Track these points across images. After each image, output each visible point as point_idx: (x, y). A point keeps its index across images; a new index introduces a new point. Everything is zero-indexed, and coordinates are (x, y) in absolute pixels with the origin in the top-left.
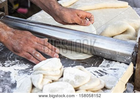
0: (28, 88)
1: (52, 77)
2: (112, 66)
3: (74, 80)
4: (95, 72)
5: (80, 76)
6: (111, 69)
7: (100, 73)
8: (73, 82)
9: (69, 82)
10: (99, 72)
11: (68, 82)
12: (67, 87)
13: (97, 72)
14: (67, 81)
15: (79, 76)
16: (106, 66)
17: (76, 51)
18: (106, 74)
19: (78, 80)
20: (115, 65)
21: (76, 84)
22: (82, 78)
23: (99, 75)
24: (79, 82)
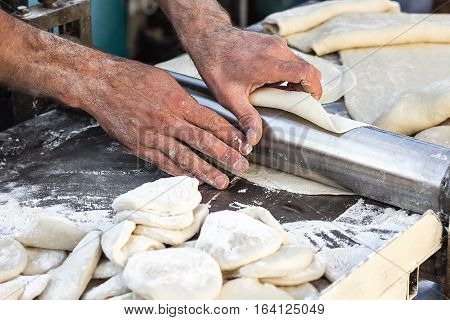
0: (87, 259)
1: (161, 232)
2: (379, 223)
3: (227, 248)
4: (318, 235)
5: (249, 235)
6: (373, 230)
7: (332, 240)
8: (223, 250)
9: (212, 250)
10: (331, 236)
11: (207, 251)
12: (200, 264)
13: (325, 237)
14: (207, 248)
15: (245, 237)
16: (361, 219)
17: (268, 166)
18: (352, 242)
19: (237, 247)
20: (389, 219)
21: (228, 258)
22: (252, 243)
23: (328, 246)
24: (239, 251)
